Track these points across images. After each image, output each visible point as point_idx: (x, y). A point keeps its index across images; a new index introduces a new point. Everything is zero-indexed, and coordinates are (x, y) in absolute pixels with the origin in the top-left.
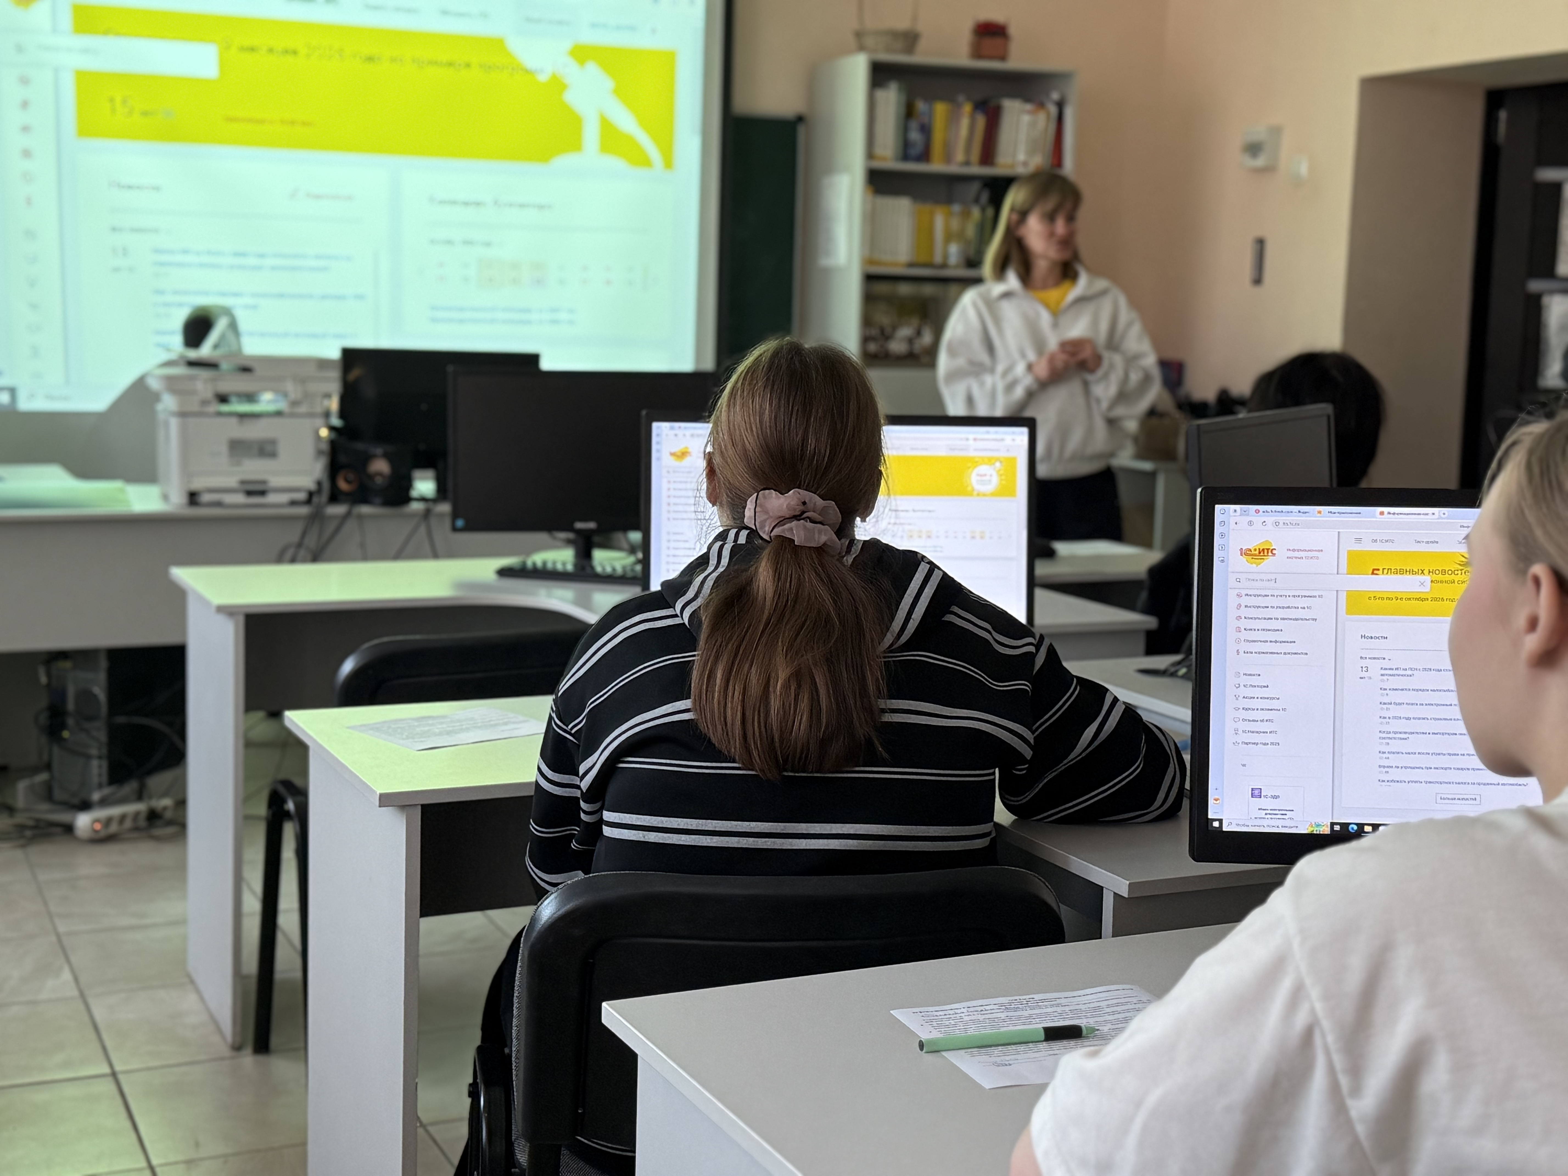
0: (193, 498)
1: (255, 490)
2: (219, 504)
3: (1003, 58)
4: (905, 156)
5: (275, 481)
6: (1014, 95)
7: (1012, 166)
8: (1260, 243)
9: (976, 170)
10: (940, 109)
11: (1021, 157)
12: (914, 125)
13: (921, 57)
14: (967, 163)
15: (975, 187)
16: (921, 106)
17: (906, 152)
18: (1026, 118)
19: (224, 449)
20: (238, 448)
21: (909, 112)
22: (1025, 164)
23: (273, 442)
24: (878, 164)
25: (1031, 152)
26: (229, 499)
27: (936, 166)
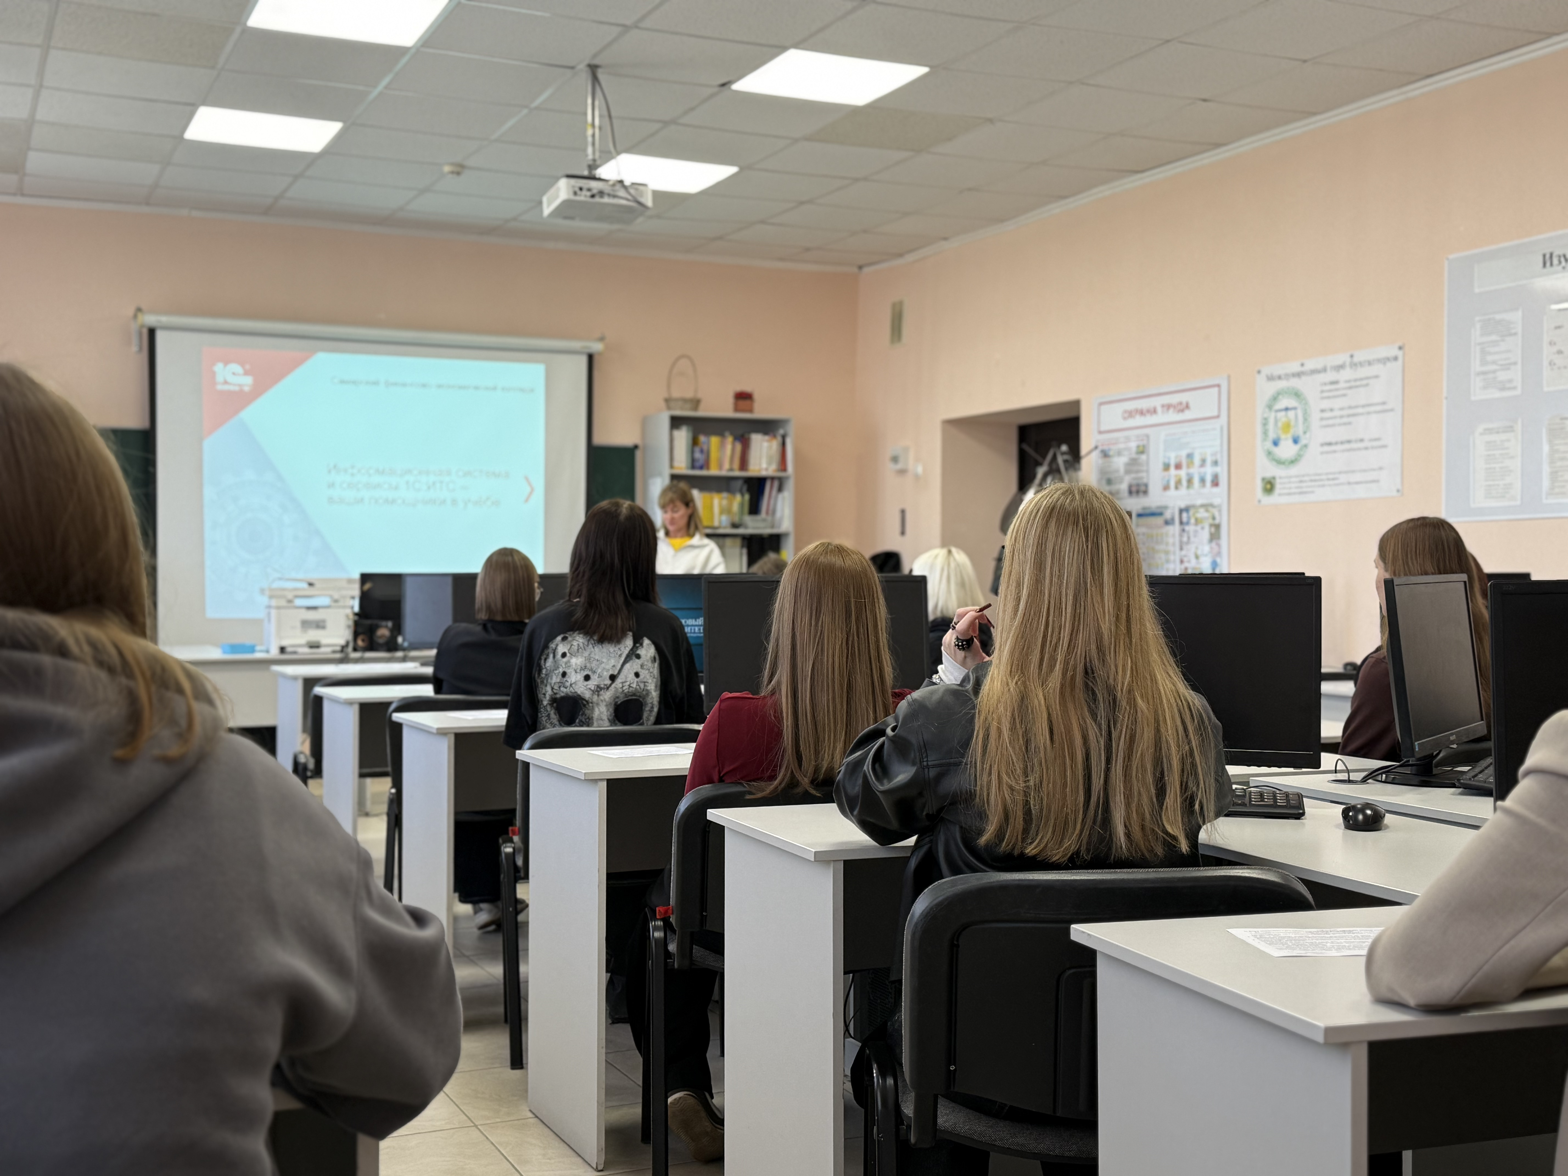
0: (282, 650)
1: (314, 646)
2: (295, 653)
3: (751, 411)
4: (693, 467)
5: (324, 641)
6: (757, 431)
7: (760, 470)
8: (903, 512)
9: (737, 473)
10: (714, 440)
11: (764, 465)
12: (697, 449)
13: (702, 412)
14: (731, 470)
15: (739, 483)
16: (702, 439)
17: (693, 464)
18: (765, 444)
19: (298, 624)
20: (306, 624)
21: (695, 442)
22: (767, 469)
23: (324, 621)
24: (677, 471)
25: (769, 463)
26: (300, 650)
27: (713, 471)
